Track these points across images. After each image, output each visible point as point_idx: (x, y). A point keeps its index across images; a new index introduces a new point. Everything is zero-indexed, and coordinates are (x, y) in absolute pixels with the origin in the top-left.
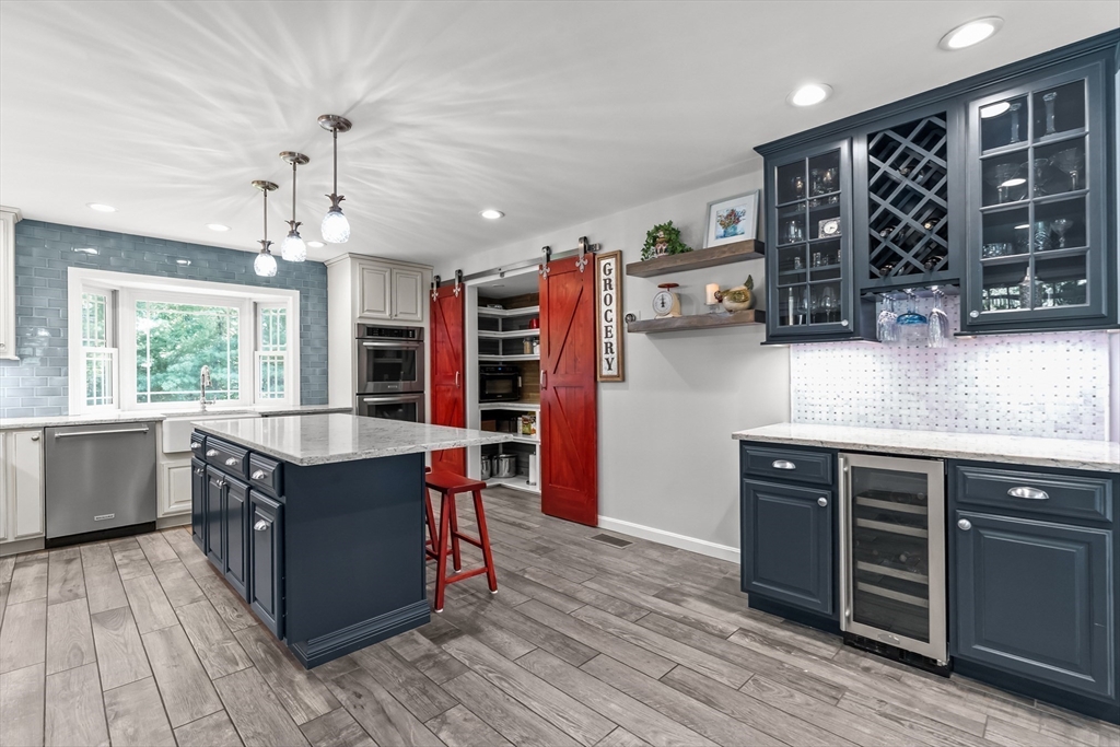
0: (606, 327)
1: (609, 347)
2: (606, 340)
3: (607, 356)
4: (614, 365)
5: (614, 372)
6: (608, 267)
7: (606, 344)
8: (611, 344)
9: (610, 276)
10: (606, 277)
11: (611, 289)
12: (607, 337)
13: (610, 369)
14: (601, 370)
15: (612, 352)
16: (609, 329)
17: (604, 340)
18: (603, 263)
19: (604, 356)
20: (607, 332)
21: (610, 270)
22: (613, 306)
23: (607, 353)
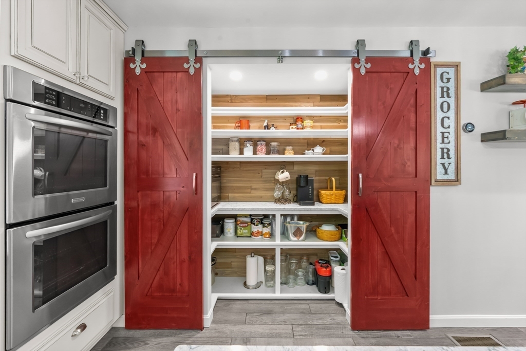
0: (443, 133)
1: (445, 153)
2: (443, 146)
3: (443, 161)
4: (451, 169)
5: (451, 175)
6: (445, 75)
7: (442, 149)
8: (448, 150)
9: (449, 85)
10: (443, 85)
11: (448, 96)
12: (443, 142)
13: (446, 173)
14: (436, 175)
15: (449, 157)
16: (446, 135)
17: (439, 146)
18: (439, 71)
19: (439, 161)
20: (443, 137)
21: (448, 80)
22: (452, 114)
23: (443, 158)
